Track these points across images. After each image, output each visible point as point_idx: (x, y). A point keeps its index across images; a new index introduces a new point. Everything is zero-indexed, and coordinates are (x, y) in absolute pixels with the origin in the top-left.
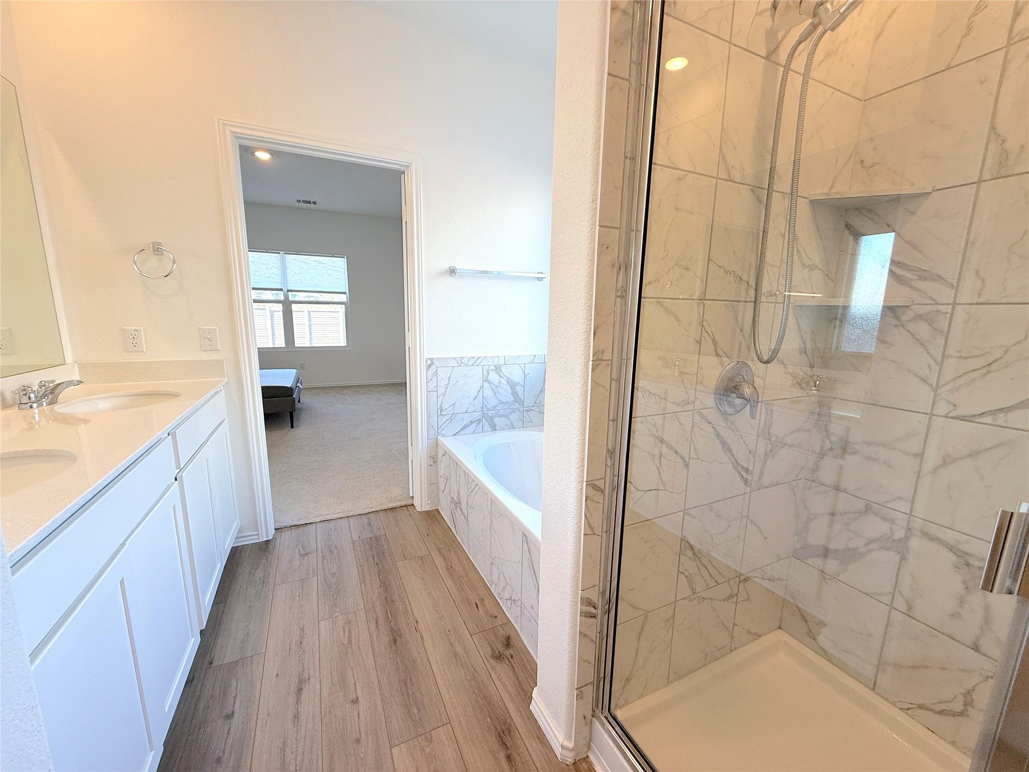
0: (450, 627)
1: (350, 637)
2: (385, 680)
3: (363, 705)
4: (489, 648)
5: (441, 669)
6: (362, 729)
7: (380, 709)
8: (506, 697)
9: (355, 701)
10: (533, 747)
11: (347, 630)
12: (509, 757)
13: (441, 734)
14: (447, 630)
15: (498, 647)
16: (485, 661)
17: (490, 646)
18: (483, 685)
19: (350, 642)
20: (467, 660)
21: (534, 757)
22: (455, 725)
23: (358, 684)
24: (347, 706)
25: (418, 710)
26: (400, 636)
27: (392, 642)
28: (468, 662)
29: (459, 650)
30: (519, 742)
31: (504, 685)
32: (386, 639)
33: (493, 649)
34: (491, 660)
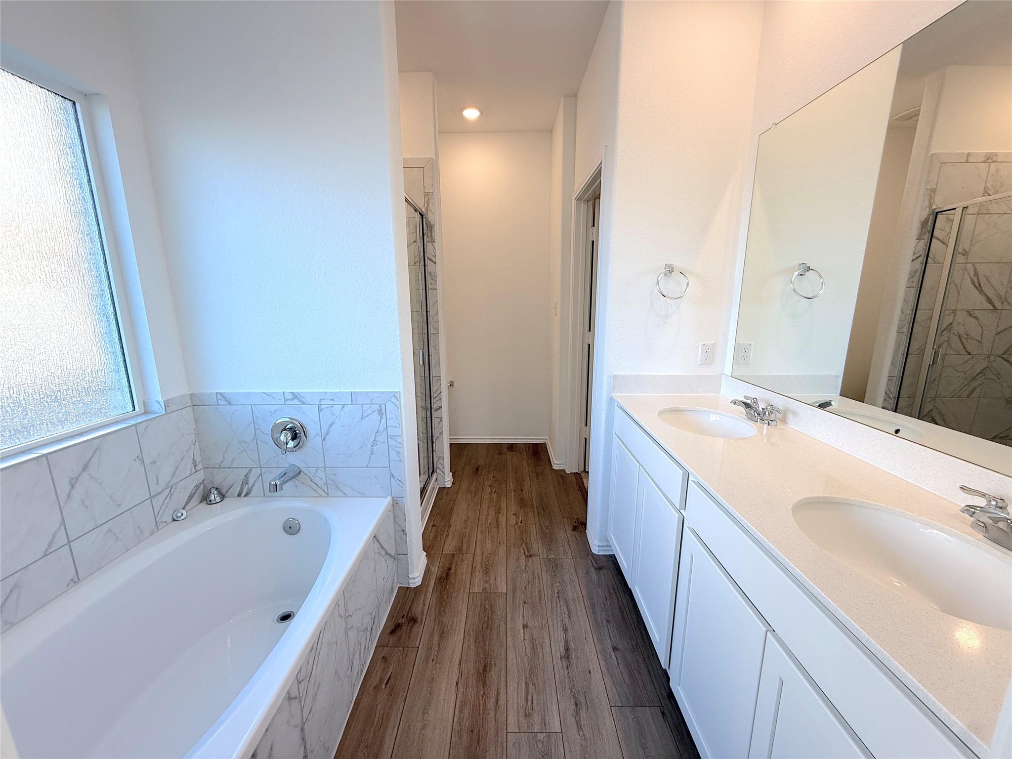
0: (430, 664)
1: (527, 693)
2: (501, 634)
3: (520, 623)
4: (413, 630)
5: (458, 627)
6: (522, 608)
7: (509, 616)
8: (429, 595)
9: (525, 626)
10: (435, 569)
11: (530, 703)
12: (450, 569)
13: (477, 589)
14: (434, 662)
15: (406, 628)
16: (424, 621)
17: (411, 631)
18: (437, 606)
19: (527, 684)
20: (436, 627)
21: (438, 565)
22: (467, 591)
23: (522, 638)
24: (531, 625)
25: (485, 606)
26: (479, 673)
27: (488, 669)
28: (437, 624)
29: (436, 637)
30: (439, 573)
31: (425, 600)
32: (493, 674)
33: (412, 627)
34: (419, 620)
